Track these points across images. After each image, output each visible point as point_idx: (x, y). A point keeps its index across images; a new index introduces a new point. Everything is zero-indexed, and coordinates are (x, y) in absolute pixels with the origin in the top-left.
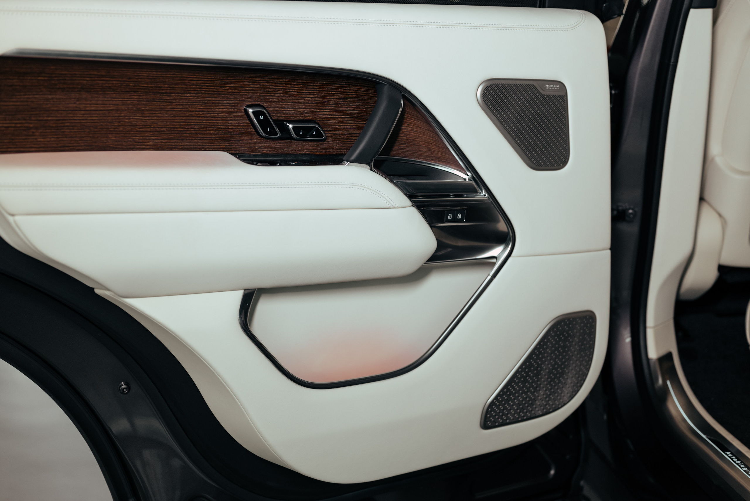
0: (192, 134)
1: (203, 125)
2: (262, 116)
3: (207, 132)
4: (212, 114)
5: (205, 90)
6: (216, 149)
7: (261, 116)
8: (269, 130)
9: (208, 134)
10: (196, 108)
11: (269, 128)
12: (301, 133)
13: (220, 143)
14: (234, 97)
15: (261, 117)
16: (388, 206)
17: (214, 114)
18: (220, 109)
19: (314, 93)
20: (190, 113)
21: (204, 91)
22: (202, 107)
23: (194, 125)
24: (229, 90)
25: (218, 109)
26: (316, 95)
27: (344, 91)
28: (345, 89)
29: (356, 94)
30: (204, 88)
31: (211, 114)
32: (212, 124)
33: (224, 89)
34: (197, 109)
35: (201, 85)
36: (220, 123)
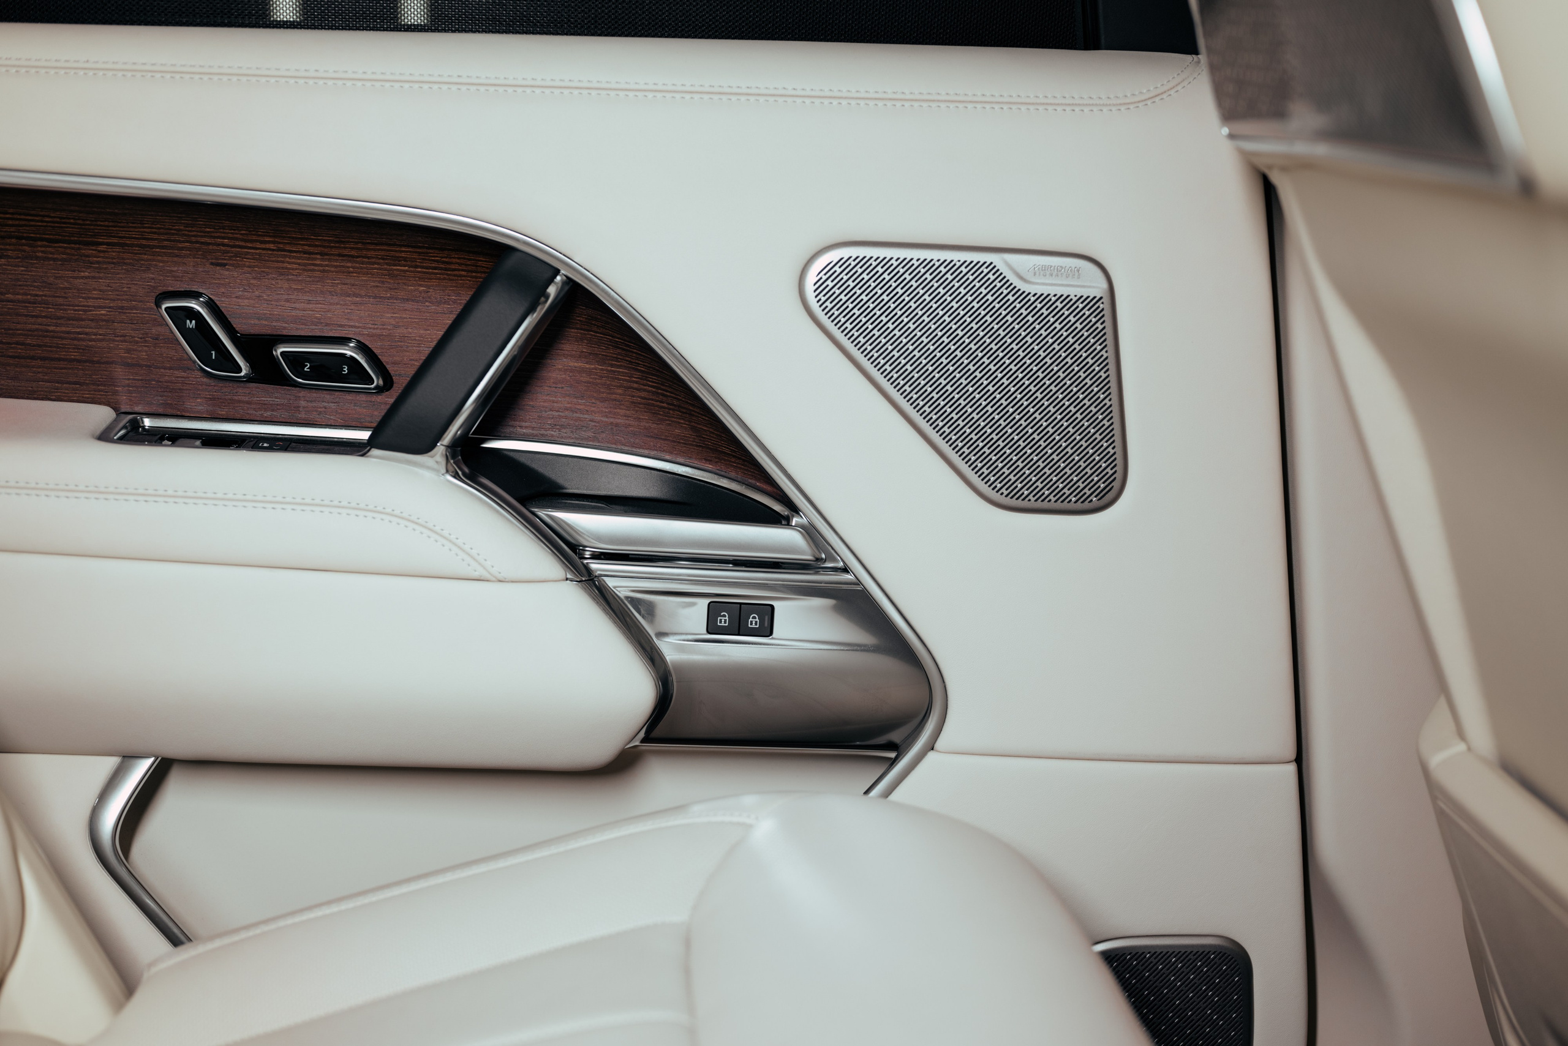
0: (18, 357)
1: (47, 336)
2: (194, 322)
3: (60, 355)
4: (69, 312)
5: (43, 249)
6: (88, 398)
7: (188, 321)
8: (214, 358)
9: (64, 360)
10: (27, 294)
11: (213, 352)
12: (305, 369)
13: (98, 385)
14: (125, 269)
15: (191, 322)
16: (476, 575)
17: (75, 310)
18: (89, 298)
19: (348, 267)
20: (10, 305)
21: (42, 252)
22: (41, 293)
23: (25, 335)
24: (107, 252)
25: (83, 298)
26: (352, 273)
27: (433, 265)
28: (434, 261)
29: (470, 274)
30: (41, 246)
31: (65, 310)
32: (72, 336)
33: (93, 250)
34: (29, 297)
35: (32, 237)
36: (94, 335)
